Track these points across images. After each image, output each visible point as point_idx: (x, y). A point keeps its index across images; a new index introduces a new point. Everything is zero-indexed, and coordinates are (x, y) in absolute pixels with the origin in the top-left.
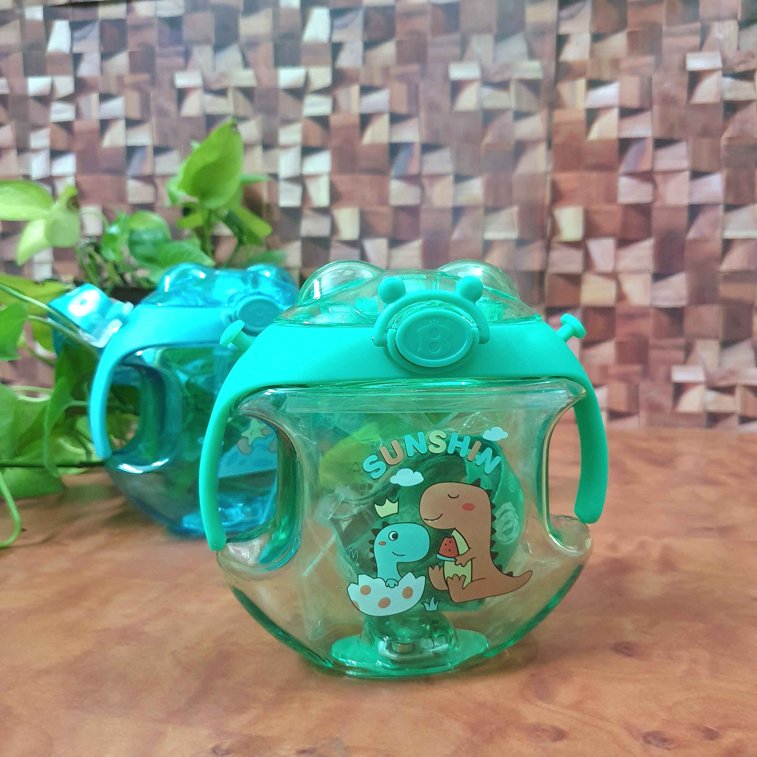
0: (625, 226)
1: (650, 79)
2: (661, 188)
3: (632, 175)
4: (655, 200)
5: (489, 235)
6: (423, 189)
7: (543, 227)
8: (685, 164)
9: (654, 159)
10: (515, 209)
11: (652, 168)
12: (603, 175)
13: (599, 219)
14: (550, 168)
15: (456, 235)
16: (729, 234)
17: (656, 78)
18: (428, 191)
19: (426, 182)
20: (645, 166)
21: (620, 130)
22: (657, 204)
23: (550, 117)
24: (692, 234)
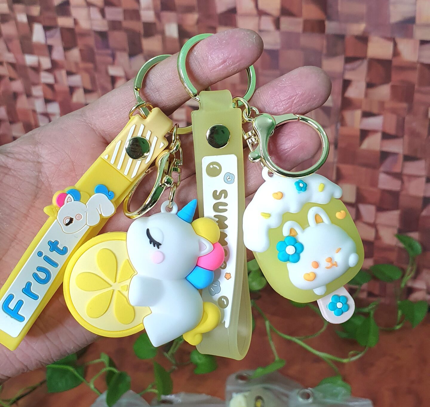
1: (404, 119)
3: (388, 173)
9: (403, 166)
11: (402, 172)
17: (407, 118)
20: (397, 170)
21: (381, 146)
23: (337, 130)
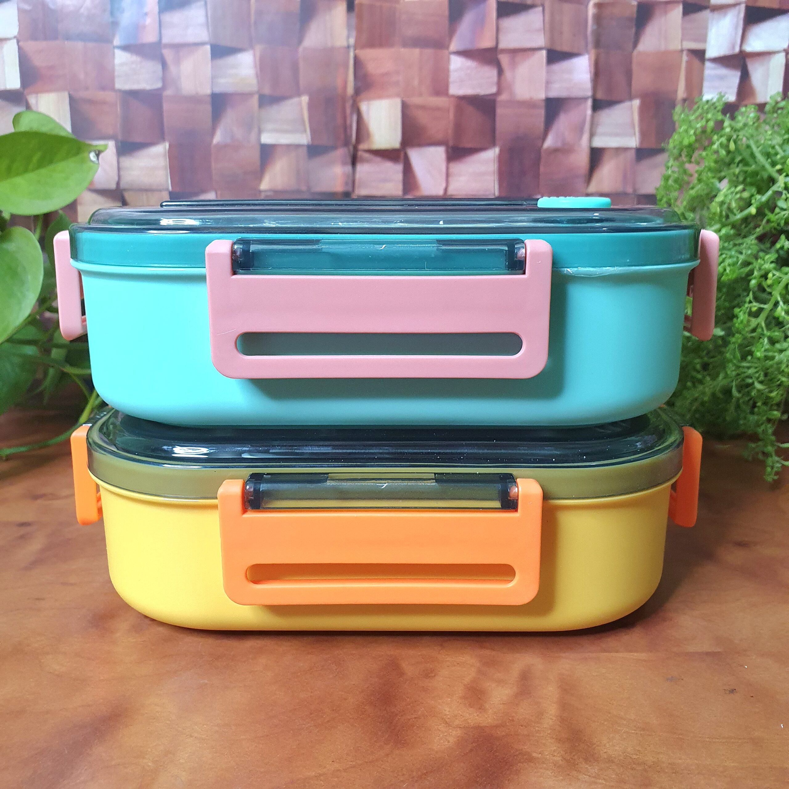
0: (459, 128)
2: (508, 74)
4: (499, 93)
5: (267, 138)
6: (164, 65)
7: (346, 128)
8: (540, 40)
10: (305, 99)
12: (429, 52)
13: (423, 118)
14: (352, 41)
15: (218, 138)
16: (598, 143)
18: (172, 69)
19: (168, 54)
22: (503, 97)
24: (549, 143)
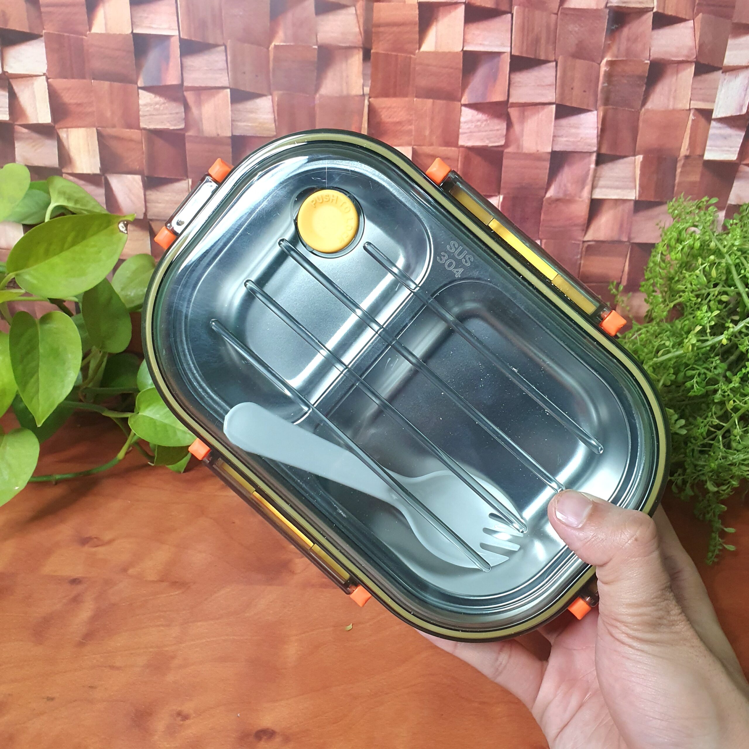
0: (466, 177)
2: (517, 127)
3: (479, 107)
4: (506, 145)
6: (186, 106)
8: (551, 96)
9: (511, 83)
11: (508, 98)
12: (441, 103)
14: (367, 90)
16: (598, 195)
18: (194, 110)
19: (190, 96)
20: (498, 97)
21: (465, 40)
22: (510, 149)
23: (369, 11)
24: (551, 193)
